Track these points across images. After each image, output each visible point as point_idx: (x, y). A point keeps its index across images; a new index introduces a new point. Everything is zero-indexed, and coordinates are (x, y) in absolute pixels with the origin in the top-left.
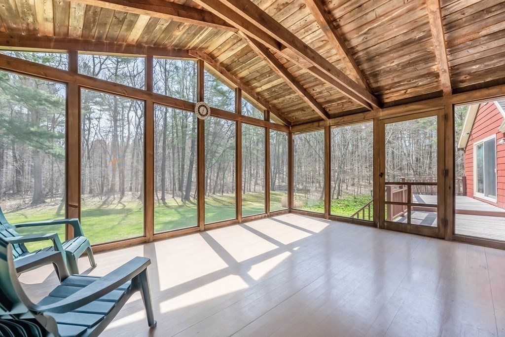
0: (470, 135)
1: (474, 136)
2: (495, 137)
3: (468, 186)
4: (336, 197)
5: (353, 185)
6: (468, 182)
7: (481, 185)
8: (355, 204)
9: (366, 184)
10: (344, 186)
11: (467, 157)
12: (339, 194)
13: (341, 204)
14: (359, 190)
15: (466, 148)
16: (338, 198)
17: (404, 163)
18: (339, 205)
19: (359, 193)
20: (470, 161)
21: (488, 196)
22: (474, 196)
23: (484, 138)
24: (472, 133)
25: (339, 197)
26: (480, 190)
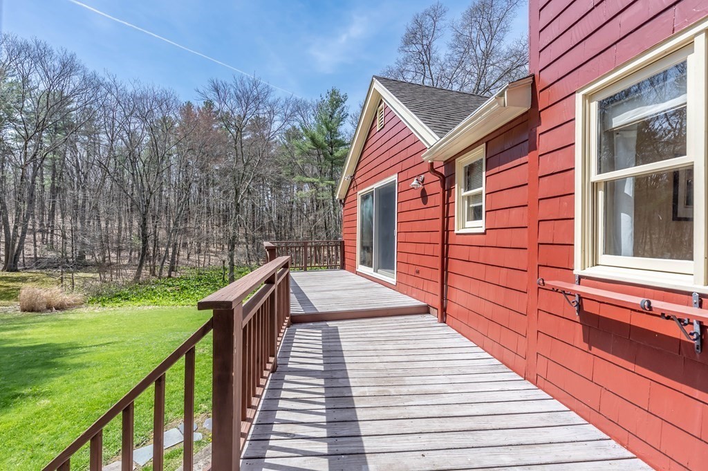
0: (353, 179)
1: (359, 181)
2: (396, 179)
3: (347, 255)
4: (167, 275)
5: (199, 252)
6: (347, 249)
7: (367, 255)
8: (198, 284)
9: (218, 250)
10: (183, 253)
11: (348, 212)
12: (172, 269)
13: (174, 286)
14: (207, 260)
15: (345, 199)
16: (170, 276)
17: (266, 221)
18: (169, 290)
19: (206, 264)
20: (351, 217)
21: (377, 272)
22: (357, 270)
23: (375, 183)
24: (356, 177)
25: (173, 274)
26: (366, 262)
